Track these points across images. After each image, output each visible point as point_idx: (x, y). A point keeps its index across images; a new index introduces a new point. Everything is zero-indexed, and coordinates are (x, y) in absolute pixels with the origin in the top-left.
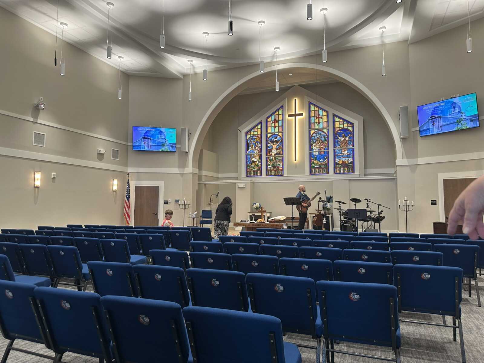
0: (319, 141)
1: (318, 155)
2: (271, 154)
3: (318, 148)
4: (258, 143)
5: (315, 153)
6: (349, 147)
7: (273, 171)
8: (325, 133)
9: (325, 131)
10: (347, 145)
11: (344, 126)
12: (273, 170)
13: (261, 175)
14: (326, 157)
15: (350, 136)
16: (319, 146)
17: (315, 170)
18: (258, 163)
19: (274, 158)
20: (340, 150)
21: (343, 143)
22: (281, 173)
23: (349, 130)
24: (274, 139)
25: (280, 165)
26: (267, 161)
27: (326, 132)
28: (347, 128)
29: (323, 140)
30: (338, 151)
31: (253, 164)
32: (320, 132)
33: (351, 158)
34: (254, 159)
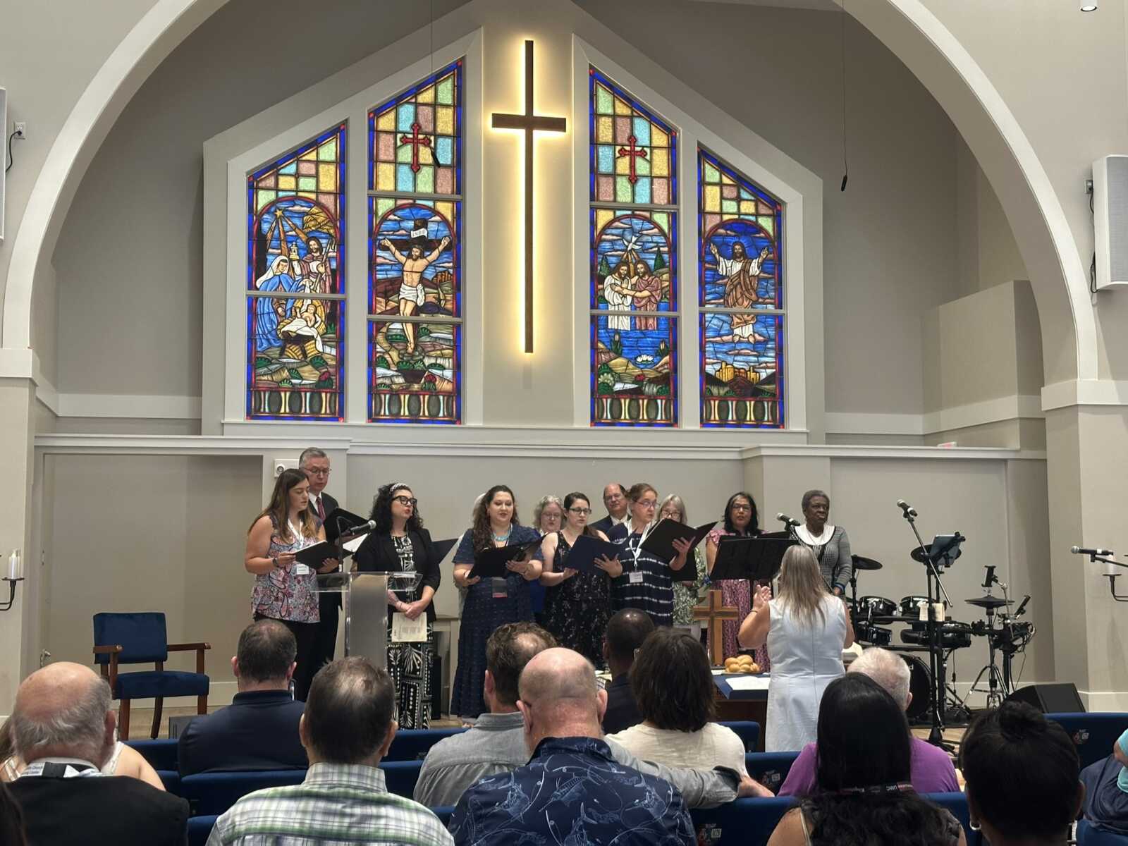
0: (635, 265)
1: (627, 332)
2: (392, 304)
3: (629, 299)
4: (324, 242)
5: (613, 323)
6: (760, 309)
7: (405, 399)
8: (661, 230)
9: (662, 219)
10: (754, 297)
11: (743, 210)
12: (406, 390)
13: (339, 414)
14: (662, 346)
15: (764, 260)
16: (634, 288)
17: (616, 402)
18: (320, 347)
19: (409, 329)
20: (724, 318)
21: (736, 287)
22: (448, 407)
23: (761, 229)
24: (409, 231)
25: (442, 368)
26: (372, 342)
27: (665, 228)
28: (753, 218)
29: (652, 263)
30: (715, 321)
31: (293, 350)
32: (637, 224)
33: (770, 358)
34: (296, 326)
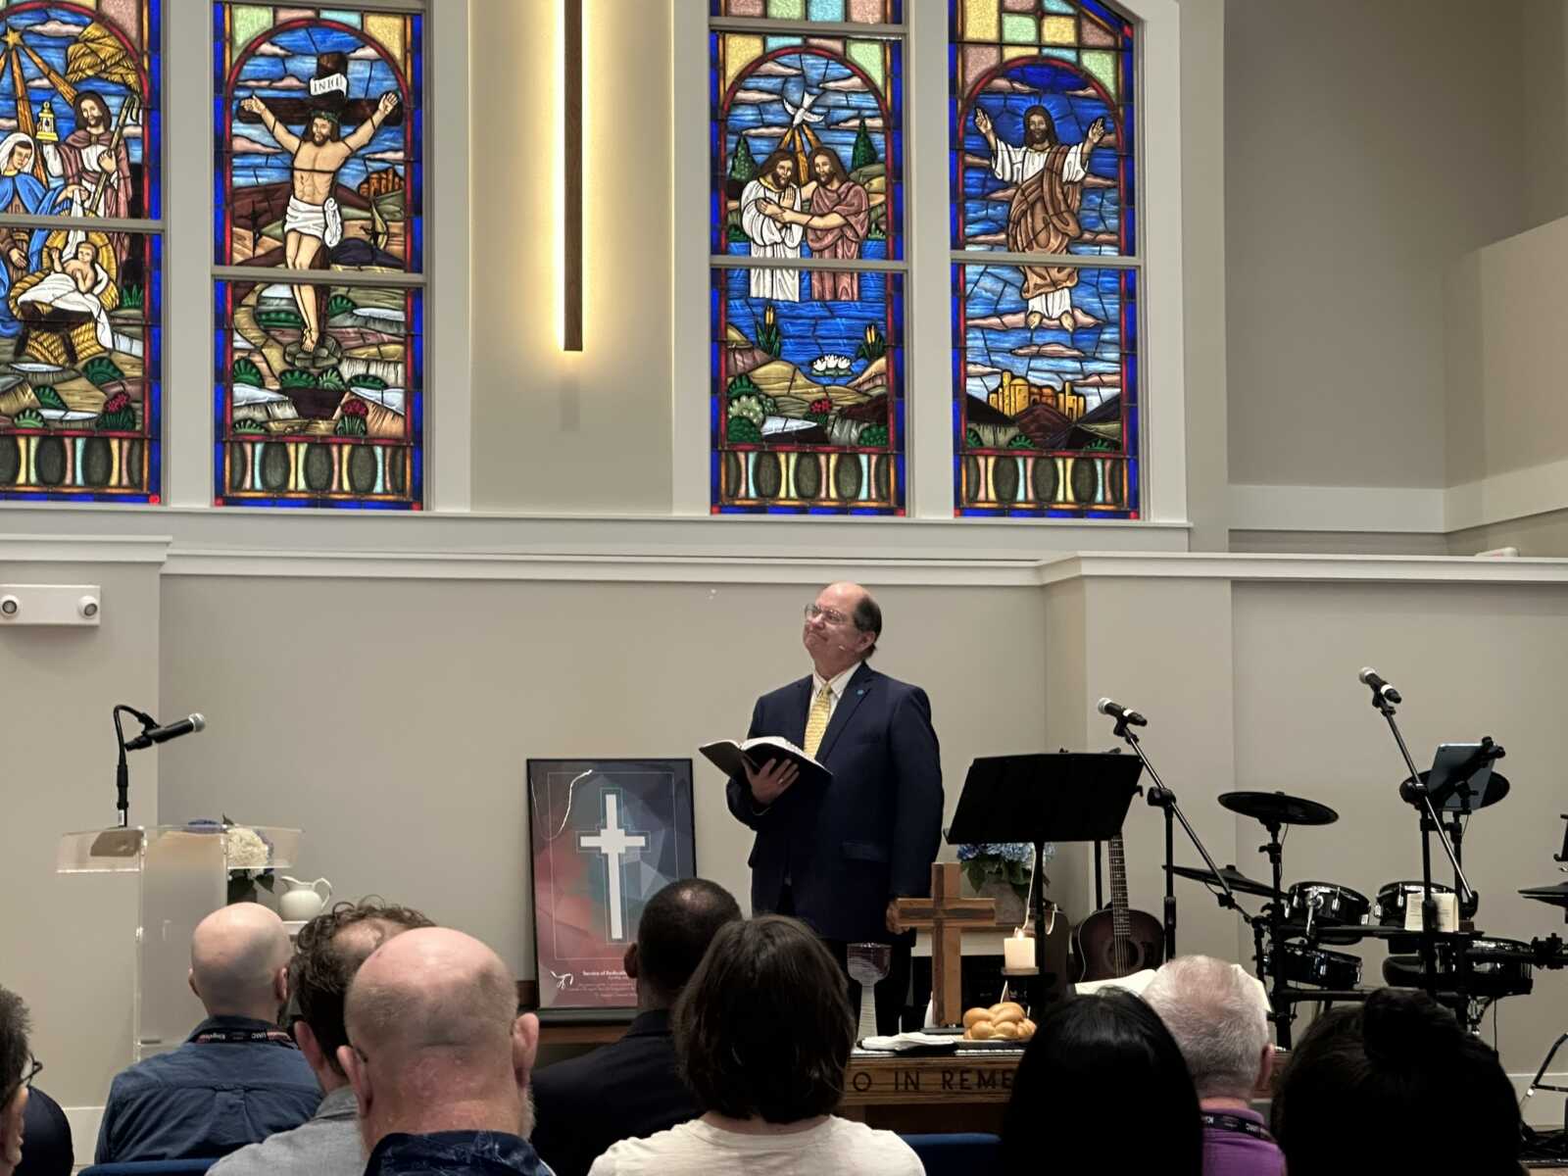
0: (811, 158)
1: (792, 305)
2: (268, 243)
3: (797, 231)
4: (113, 102)
5: (761, 286)
6: (1086, 255)
7: (298, 453)
8: (867, 79)
9: (869, 57)
10: (1072, 229)
11: (1048, 38)
12: (299, 435)
13: (149, 487)
14: (871, 337)
15: (1096, 146)
16: (808, 208)
17: (767, 461)
18: (105, 336)
19: (307, 298)
20: (1007, 274)
21: (1032, 206)
22: (395, 472)
23: (1088, 79)
24: (305, 80)
25: (382, 385)
26: (223, 328)
27: (877, 76)
28: (1070, 55)
29: (846, 153)
30: (987, 282)
31: (46, 344)
32: (815, 67)
33: (1108, 363)
34: (52, 291)
